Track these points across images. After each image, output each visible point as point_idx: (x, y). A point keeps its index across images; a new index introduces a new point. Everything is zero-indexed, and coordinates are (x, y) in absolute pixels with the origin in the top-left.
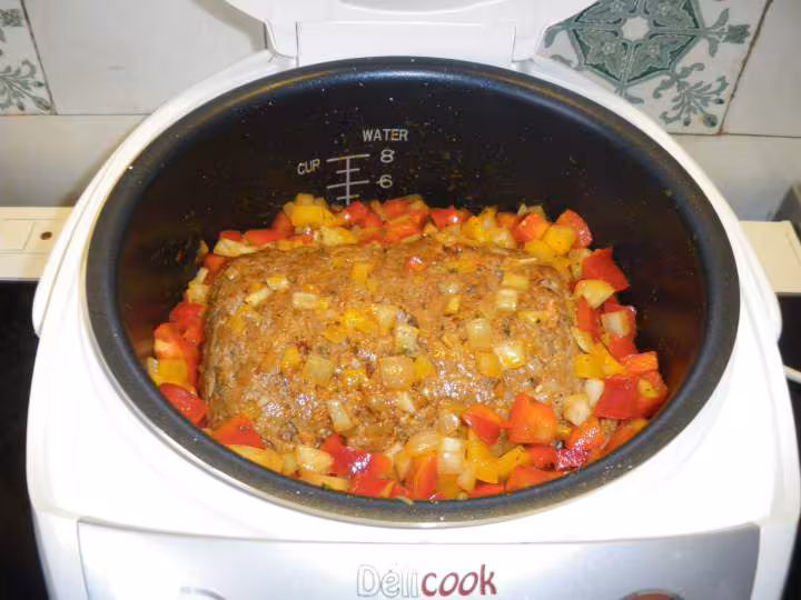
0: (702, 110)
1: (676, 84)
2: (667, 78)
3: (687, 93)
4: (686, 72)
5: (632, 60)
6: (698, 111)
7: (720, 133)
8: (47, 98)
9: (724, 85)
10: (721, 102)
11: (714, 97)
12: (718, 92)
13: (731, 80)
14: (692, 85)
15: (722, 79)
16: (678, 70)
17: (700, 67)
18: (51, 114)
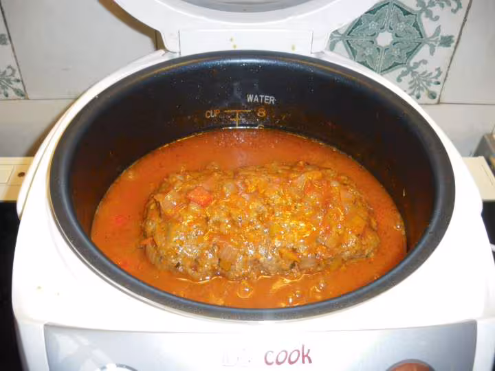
0: (427, 88)
1: (410, 73)
2: (405, 69)
3: (418, 79)
4: (417, 65)
5: (383, 58)
6: (425, 90)
7: (439, 103)
8: (22, 89)
9: (440, 73)
10: (438, 83)
11: (434, 80)
12: (436, 77)
13: (444, 70)
14: (420, 73)
15: (438, 69)
16: (412, 64)
17: (425, 62)
18: (25, 99)
